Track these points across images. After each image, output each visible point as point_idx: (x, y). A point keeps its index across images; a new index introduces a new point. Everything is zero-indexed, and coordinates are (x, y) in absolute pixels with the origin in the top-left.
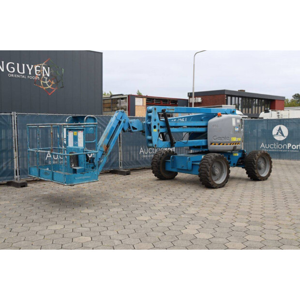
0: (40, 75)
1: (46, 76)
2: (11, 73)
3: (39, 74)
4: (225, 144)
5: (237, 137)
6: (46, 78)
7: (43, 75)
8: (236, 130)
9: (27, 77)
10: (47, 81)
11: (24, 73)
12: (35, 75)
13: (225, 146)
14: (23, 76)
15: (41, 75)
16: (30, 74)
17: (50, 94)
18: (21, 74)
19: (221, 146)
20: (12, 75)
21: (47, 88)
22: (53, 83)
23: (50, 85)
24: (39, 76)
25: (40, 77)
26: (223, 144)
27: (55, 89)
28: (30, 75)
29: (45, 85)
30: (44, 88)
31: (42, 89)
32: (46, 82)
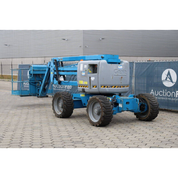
5: (84, 81)
8: (82, 74)
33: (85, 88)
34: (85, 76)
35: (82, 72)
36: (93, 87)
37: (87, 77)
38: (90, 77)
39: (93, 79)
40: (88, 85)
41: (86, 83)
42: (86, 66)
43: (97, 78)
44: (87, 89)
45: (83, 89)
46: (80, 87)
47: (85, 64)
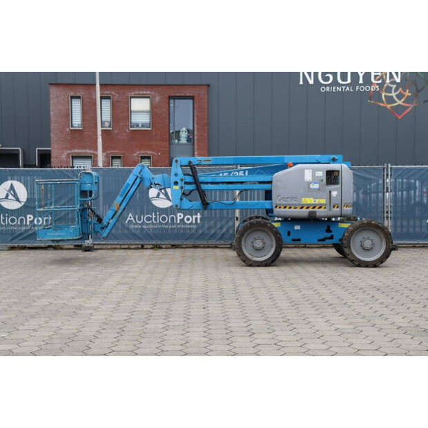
0: (380, 82)
1: (394, 83)
2: (326, 86)
3: (379, 80)
4: (293, 207)
5: (315, 198)
6: (394, 86)
7: (388, 81)
8: (312, 187)
9: (354, 88)
10: (395, 91)
11: (349, 81)
12: (371, 84)
13: (292, 210)
14: (348, 89)
15: (384, 82)
16: (361, 81)
17: (399, 117)
18: (343, 85)
19: (287, 209)
20: (328, 89)
21: (396, 104)
22: (407, 93)
23: (400, 100)
24: (377, 84)
25: (381, 85)
26: (290, 208)
27: (411, 106)
28: (361, 85)
29: (390, 100)
30: (389, 106)
31: (386, 107)
32: (393, 94)
33: (316, 209)
34: (319, 189)
35: (309, 183)
37: (325, 191)
38: (330, 192)
39: (334, 194)
40: (325, 205)
41: (323, 201)
42: (320, 174)
43: (340, 193)
44: (321, 212)
46: (304, 209)
47: (319, 170)
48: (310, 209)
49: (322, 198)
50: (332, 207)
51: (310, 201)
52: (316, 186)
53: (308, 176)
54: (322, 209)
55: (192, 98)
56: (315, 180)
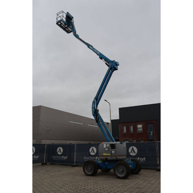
33: (107, 157)
34: (108, 151)
35: (105, 148)
36: (113, 156)
38: (111, 151)
39: (113, 152)
41: (109, 155)
42: (108, 145)
43: (116, 152)
44: (109, 158)
45: (106, 158)
46: (104, 157)
47: (108, 144)
48: (106, 157)
49: (109, 153)
50: (112, 156)
51: (105, 154)
52: (107, 149)
53: (105, 146)
54: (109, 157)
55: (153, 123)
56: (107, 147)
